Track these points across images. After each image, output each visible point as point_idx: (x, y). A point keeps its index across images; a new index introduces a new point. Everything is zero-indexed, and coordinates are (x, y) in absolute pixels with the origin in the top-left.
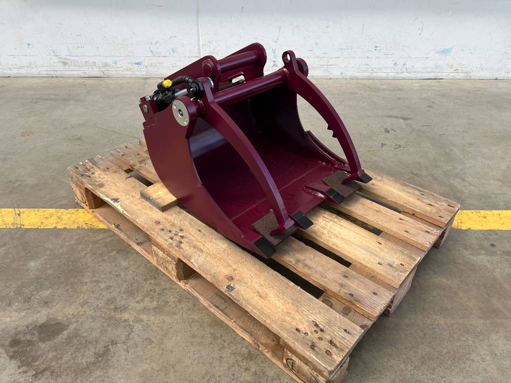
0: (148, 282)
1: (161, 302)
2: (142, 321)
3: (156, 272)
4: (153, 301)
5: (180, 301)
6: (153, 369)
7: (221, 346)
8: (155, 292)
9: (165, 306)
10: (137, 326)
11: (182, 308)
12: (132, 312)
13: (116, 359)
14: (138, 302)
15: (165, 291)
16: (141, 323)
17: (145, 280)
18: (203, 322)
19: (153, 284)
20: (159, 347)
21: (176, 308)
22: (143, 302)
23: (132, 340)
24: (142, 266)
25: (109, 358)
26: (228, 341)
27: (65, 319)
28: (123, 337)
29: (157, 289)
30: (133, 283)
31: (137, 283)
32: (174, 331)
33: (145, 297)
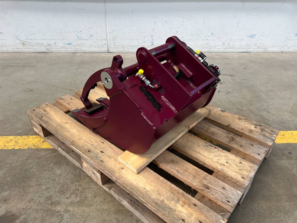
0: (74, 184)
1: (82, 198)
2: (70, 211)
3: (79, 177)
4: (77, 197)
5: (95, 197)
8: (79, 190)
9: (85, 200)
10: (66, 216)
11: (96, 201)
12: (63, 205)
14: (67, 198)
15: (85, 190)
16: (69, 213)
17: (72, 183)
18: (110, 210)
19: (77, 185)
21: (92, 202)
22: (70, 198)
24: (70, 173)
27: (18, 212)
29: (80, 188)
30: (64, 185)
31: (67, 185)
32: (91, 218)
33: (72, 194)
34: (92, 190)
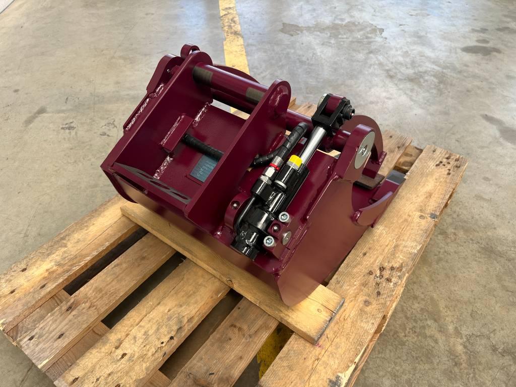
0: (405, 339)
1: (425, 316)
2: (456, 328)
3: (385, 336)
4: (427, 325)
5: (416, 298)
6: (497, 302)
7: (446, 254)
8: (414, 327)
9: (427, 311)
10: (465, 331)
11: (422, 293)
12: (451, 344)
13: (508, 339)
14: (436, 341)
15: (408, 315)
18: (429, 272)
19: (405, 333)
20: (474, 303)
21: (426, 299)
22: (433, 336)
23: (482, 331)
24: (383, 356)
25: (510, 346)
26: (438, 249)
28: (484, 341)
29: (409, 326)
30: (413, 357)
31: (411, 352)
32: (451, 294)
33: (426, 336)
34: (405, 305)
